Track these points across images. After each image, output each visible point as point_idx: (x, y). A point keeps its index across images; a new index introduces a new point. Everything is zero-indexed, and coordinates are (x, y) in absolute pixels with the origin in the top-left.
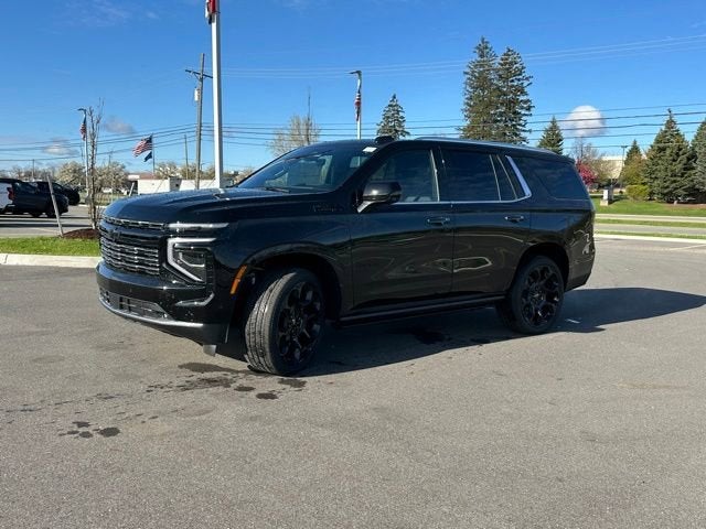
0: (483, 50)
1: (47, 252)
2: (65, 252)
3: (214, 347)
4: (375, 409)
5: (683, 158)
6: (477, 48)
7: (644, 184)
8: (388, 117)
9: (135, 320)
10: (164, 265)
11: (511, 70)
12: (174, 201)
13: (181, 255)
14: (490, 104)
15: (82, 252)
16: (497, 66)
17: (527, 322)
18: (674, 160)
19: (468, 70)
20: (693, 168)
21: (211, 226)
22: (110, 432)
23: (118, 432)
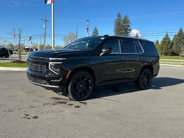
0: (119, 15)
1: (8, 66)
2: (12, 66)
3: (61, 93)
4: (108, 111)
5: (170, 44)
6: (118, 15)
7: (160, 51)
8: (94, 33)
9: (39, 85)
10: (48, 70)
11: (126, 21)
12: (50, 52)
13: (53, 67)
14: (120, 30)
15: (17, 67)
16: (122, 20)
17: (143, 86)
18: (168, 45)
19: (115, 21)
20: (173, 47)
21: (61, 59)
22: (35, 117)
23: (38, 117)
